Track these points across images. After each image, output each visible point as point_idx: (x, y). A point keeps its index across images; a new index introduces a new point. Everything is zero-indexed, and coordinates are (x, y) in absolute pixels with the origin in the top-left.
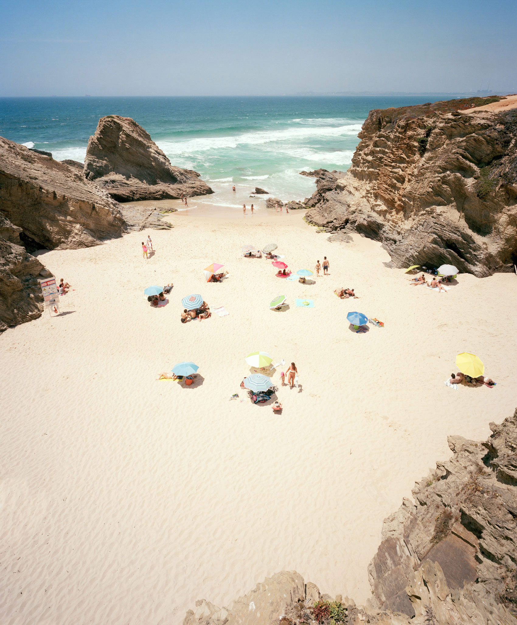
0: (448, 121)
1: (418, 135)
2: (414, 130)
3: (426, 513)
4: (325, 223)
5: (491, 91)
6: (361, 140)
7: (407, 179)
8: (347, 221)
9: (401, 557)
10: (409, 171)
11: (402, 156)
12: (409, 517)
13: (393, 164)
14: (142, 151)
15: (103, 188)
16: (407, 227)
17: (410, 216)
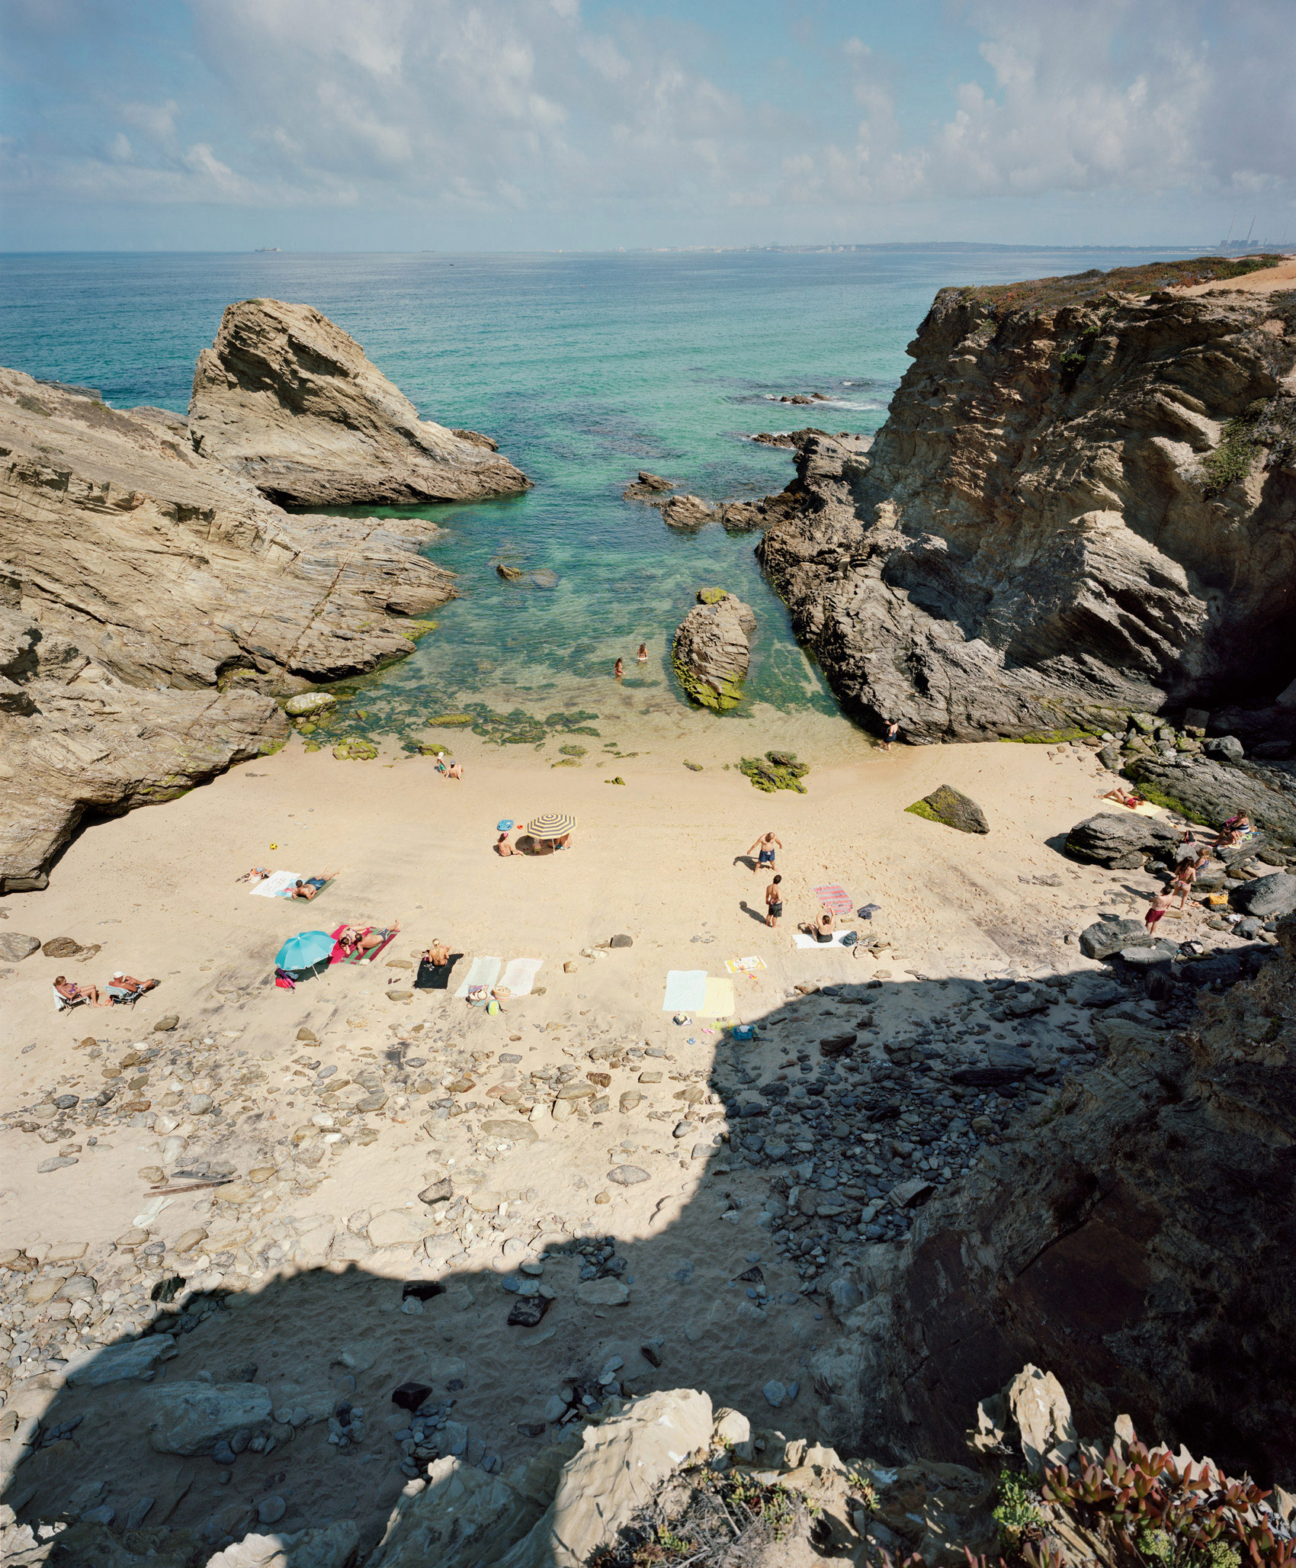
0: (1139, 315)
1: (1063, 347)
2: (1054, 335)
3: (1033, 1181)
4: (815, 554)
5: (1255, 243)
6: (913, 360)
7: (1026, 453)
8: (871, 550)
9: (971, 1268)
10: (1034, 433)
11: (1016, 396)
12: (993, 1190)
13: (993, 417)
14: (342, 386)
15: (239, 474)
16: (1021, 562)
17: (1032, 538)
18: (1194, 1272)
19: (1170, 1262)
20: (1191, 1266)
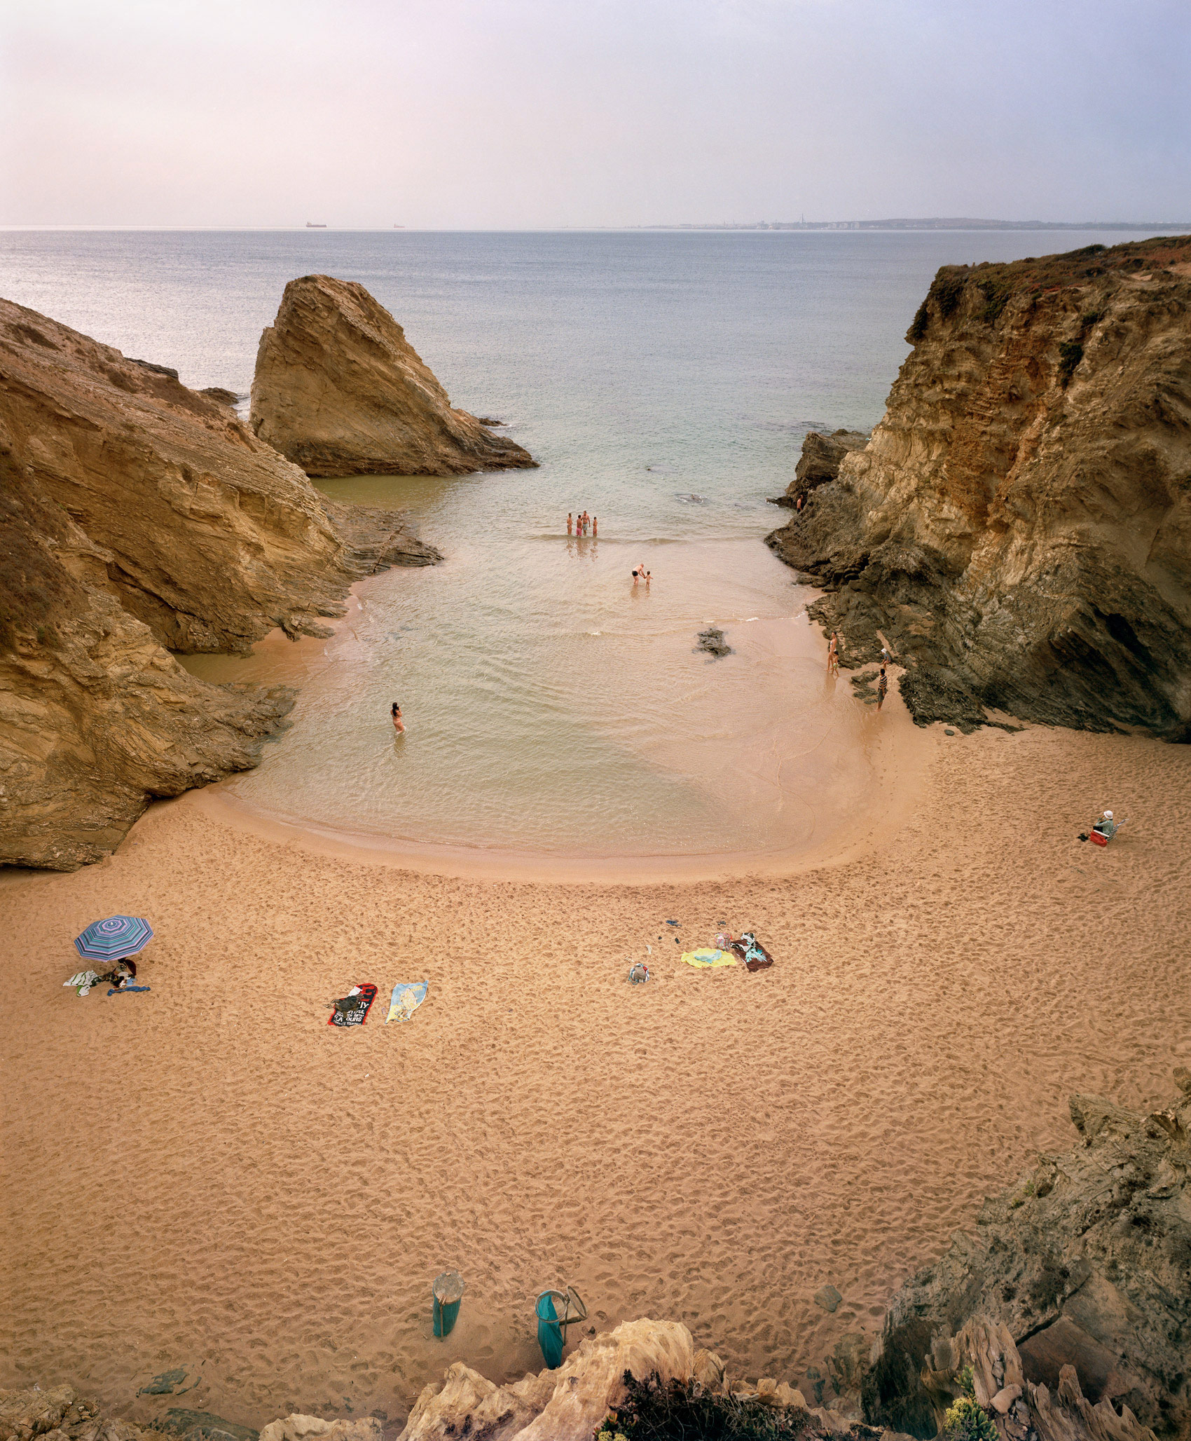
0: (1143, 295)
1: (1061, 333)
2: (1052, 320)
3: (1004, 1269)
4: (810, 563)
6: (912, 348)
7: (1021, 455)
8: (864, 560)
10: (1029, 433)
11: (1014, 391)
12: (964, 1277)
13: (989, 413)
14: (383, 369)
15: (292, 461)
16: (1011, 579)
17: (1022, 552)
18: (1163, 1380)
19: (1139, 1370)
20: (1159, 1375)
